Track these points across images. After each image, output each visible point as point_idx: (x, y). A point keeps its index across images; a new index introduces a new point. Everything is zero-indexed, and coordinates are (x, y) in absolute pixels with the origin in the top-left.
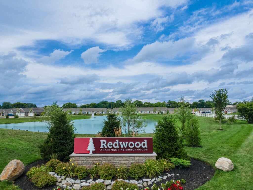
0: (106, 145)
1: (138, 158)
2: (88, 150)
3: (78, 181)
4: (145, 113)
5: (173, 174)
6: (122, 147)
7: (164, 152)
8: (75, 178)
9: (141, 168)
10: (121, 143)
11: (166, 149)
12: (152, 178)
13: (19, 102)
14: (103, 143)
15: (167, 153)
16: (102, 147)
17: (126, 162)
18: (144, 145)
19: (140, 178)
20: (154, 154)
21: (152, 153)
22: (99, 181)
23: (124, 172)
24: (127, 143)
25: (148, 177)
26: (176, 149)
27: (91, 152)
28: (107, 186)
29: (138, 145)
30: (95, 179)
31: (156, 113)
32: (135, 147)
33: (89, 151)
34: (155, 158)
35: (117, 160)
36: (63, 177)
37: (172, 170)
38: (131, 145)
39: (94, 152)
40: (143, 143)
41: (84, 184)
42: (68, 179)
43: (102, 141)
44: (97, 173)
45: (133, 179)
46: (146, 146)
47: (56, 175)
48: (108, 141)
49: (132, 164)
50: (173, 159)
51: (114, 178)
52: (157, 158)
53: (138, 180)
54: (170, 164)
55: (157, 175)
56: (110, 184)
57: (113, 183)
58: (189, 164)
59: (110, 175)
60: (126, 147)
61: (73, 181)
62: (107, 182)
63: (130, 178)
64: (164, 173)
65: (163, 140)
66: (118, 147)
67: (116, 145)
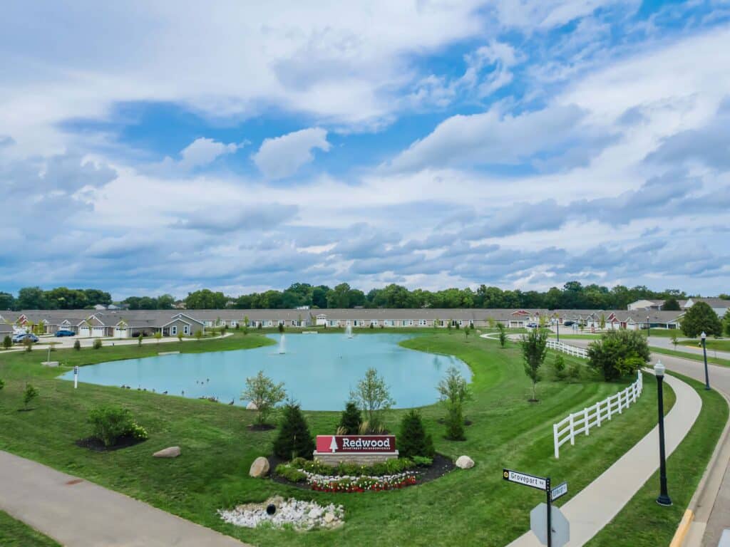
0: (349, 443)
1: (379, 457)
2: (331, 448)
3: (327, 477)
4: (412, 325)
5: (412, 472)
6: (365, 446)
7: (408, 450)
8: (324, 474)
9: (382, 466)
10: (363, 441)
11: (411, 447)
12: (393, 474)
13: (63, 287)
14: (346, 442)
15: (411, 451)
16: (344, 446)
17: (368, 460)
18: (386, 443)
19: (382, 475)
20: (397, 452)
21: (394, 451)
22: (345, 477)
23: (367, 470)
24: (369, 441)
25: (388, 474)
26: (421, 447)
27: (334, 451)
28: (352, 481)
29: (380, 444)
30: (341, 476)
31: (442, 325)
32: (377, 446)
33: (331, 450)
34: (397, 457)
35: (359, 459)
36: (312, 474)
37: (412, 468)
38: (374, 444)
39: (336, 451)
40: (385, 442)
41: (332, 479)
42: (317, 475)
43: (344, 439)
44: (343, 470)
45: (374, 475)
46: (388, 445)
47: (304, 472)
48: (351, 439)
49: (374, 462)
50: (416, 458)
51: (358, 475)
52: (400, 456)
53: (379, 477)
54: (410, 462)
55: (397, 472)
56: (355, 480)
57: (358, 479)
58: (431, 462)
59: (355, 472)
60: (368, 445)
61: (322, 477)
62: (353, 478)
63: (372, 475)
64: (404, 470)
65: (408, 437)
66: (360, 445)
67: (358, 444)
